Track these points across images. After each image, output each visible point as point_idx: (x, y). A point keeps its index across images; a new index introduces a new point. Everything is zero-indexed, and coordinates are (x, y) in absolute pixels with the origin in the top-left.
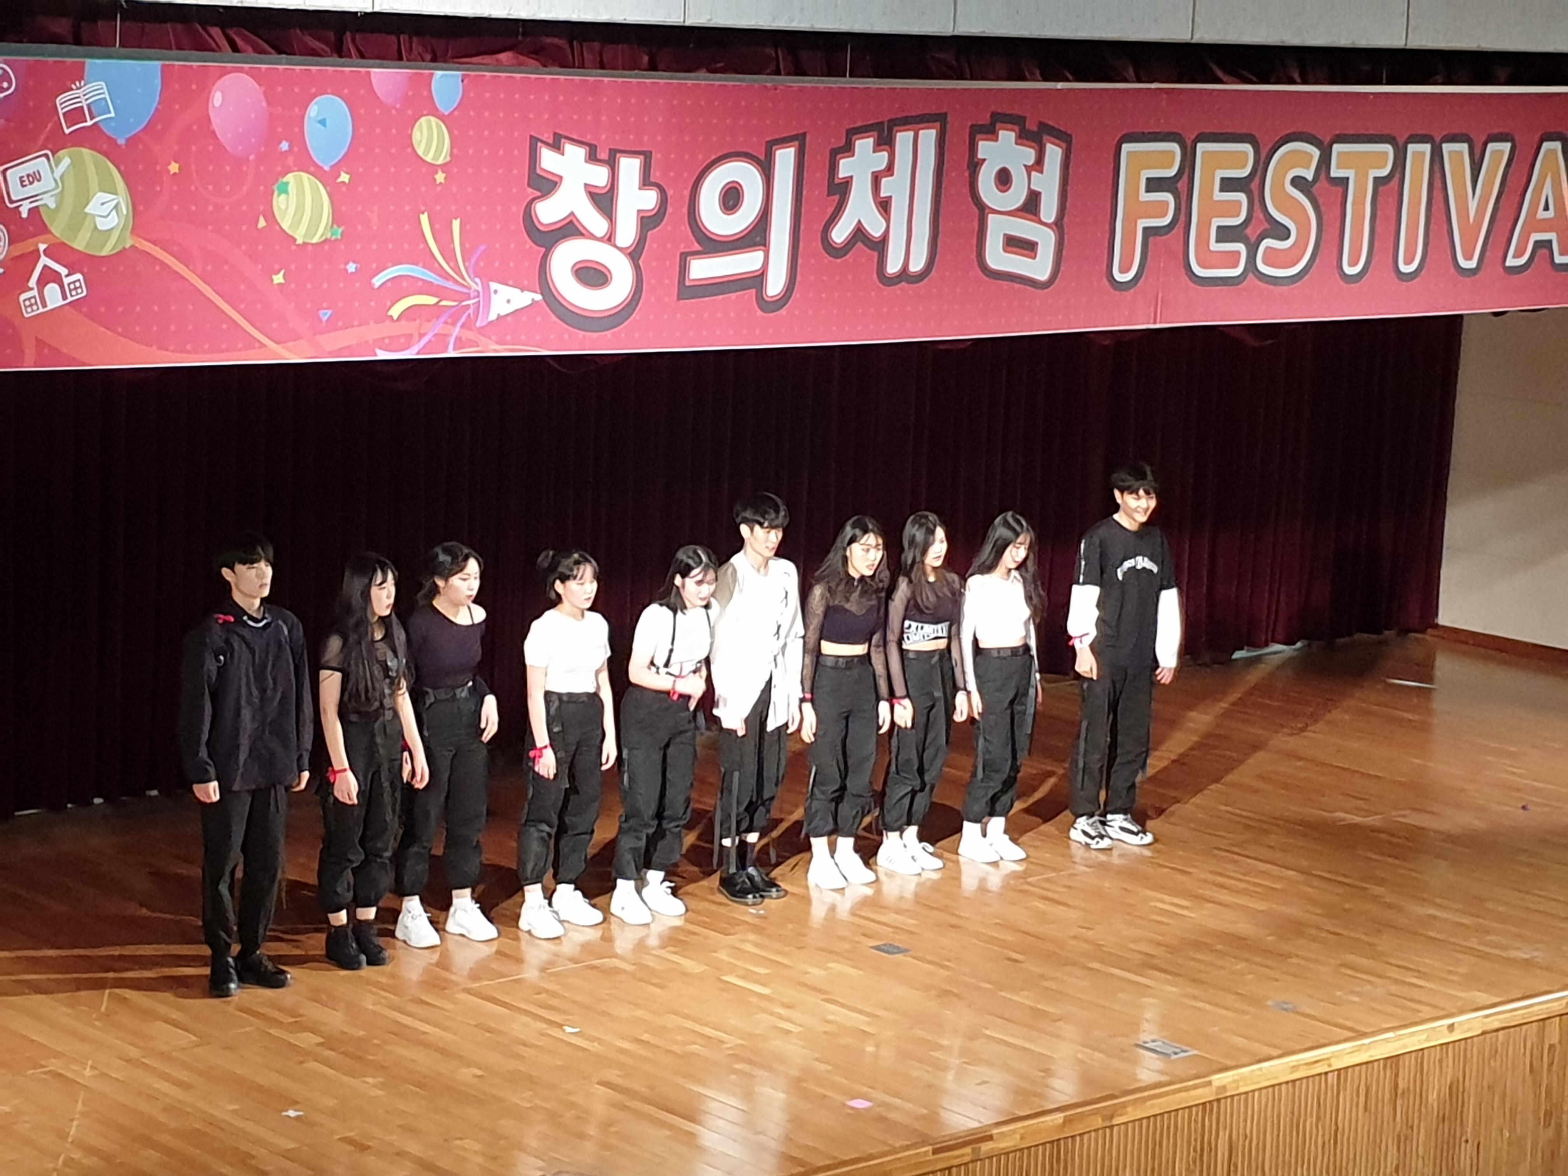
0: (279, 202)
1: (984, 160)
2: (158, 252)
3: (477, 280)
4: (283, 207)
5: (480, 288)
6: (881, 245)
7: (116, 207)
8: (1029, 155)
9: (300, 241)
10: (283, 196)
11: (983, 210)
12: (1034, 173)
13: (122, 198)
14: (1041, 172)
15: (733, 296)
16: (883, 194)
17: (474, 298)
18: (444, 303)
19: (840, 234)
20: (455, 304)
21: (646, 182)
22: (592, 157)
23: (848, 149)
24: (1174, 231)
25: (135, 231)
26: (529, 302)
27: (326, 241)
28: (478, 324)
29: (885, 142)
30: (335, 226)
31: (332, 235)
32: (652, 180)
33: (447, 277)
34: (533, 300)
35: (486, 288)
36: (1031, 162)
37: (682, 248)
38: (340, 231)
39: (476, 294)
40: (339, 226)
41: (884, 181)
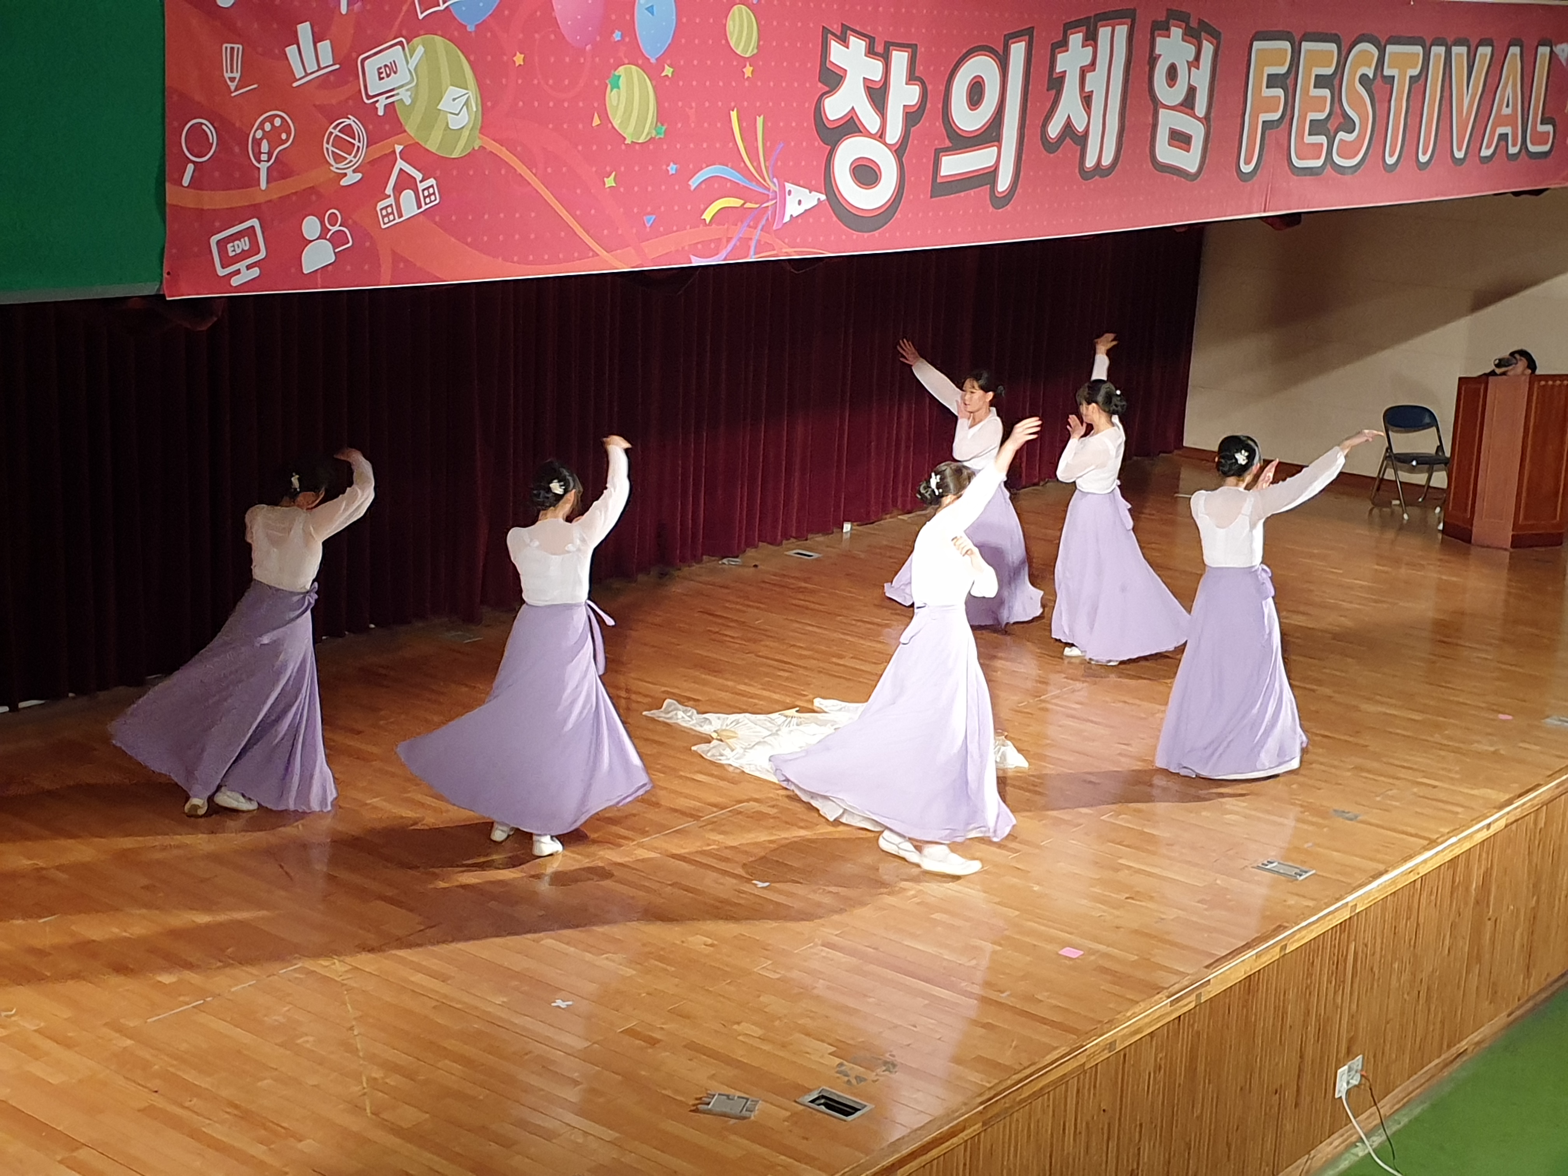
0: (612, 97)
1: (1160, 56)
2: (504, 153)
3: (775, 180)
4: (615, 103)
5: (777, 189)
6: (1082, 139)
7: (467, 103)
8: (1190, 50)
9: (628, 141)
10: (615, 90)
11: (1156, 104)
12: (1193, 69)
13: (472, 93)
14: (1198, 68)
15: (972, 192)
16: (1087, 89)
17: (772, 200)
18: (748, 205)
19: (1054, 130)
20: (757, 206)
21: (912, 78)
22: (871, 52)
23: (1063, 44)
24: (1282, 126)
25: (485, 129)
26: (815, 203)
27: (652, 140)
28: (775, 228)
29: (1091, 39)
30: (659, 124)
31: (658, 133)
32: (917, 74)
33: (751, 177)
34: (819, 199)
35: (783, 188)
36: (1191, 59)
37: (937, 144)
38: (664, 128)
39: (774, 194)
40: (663, 125)
41: (1089, 76)
